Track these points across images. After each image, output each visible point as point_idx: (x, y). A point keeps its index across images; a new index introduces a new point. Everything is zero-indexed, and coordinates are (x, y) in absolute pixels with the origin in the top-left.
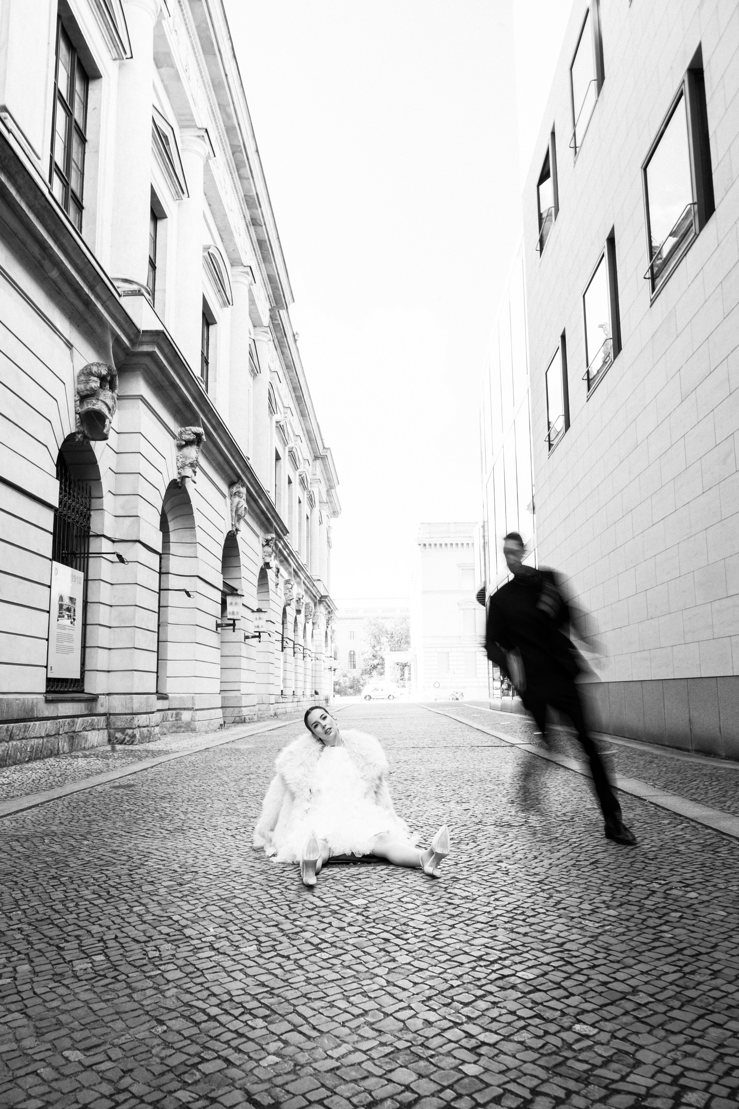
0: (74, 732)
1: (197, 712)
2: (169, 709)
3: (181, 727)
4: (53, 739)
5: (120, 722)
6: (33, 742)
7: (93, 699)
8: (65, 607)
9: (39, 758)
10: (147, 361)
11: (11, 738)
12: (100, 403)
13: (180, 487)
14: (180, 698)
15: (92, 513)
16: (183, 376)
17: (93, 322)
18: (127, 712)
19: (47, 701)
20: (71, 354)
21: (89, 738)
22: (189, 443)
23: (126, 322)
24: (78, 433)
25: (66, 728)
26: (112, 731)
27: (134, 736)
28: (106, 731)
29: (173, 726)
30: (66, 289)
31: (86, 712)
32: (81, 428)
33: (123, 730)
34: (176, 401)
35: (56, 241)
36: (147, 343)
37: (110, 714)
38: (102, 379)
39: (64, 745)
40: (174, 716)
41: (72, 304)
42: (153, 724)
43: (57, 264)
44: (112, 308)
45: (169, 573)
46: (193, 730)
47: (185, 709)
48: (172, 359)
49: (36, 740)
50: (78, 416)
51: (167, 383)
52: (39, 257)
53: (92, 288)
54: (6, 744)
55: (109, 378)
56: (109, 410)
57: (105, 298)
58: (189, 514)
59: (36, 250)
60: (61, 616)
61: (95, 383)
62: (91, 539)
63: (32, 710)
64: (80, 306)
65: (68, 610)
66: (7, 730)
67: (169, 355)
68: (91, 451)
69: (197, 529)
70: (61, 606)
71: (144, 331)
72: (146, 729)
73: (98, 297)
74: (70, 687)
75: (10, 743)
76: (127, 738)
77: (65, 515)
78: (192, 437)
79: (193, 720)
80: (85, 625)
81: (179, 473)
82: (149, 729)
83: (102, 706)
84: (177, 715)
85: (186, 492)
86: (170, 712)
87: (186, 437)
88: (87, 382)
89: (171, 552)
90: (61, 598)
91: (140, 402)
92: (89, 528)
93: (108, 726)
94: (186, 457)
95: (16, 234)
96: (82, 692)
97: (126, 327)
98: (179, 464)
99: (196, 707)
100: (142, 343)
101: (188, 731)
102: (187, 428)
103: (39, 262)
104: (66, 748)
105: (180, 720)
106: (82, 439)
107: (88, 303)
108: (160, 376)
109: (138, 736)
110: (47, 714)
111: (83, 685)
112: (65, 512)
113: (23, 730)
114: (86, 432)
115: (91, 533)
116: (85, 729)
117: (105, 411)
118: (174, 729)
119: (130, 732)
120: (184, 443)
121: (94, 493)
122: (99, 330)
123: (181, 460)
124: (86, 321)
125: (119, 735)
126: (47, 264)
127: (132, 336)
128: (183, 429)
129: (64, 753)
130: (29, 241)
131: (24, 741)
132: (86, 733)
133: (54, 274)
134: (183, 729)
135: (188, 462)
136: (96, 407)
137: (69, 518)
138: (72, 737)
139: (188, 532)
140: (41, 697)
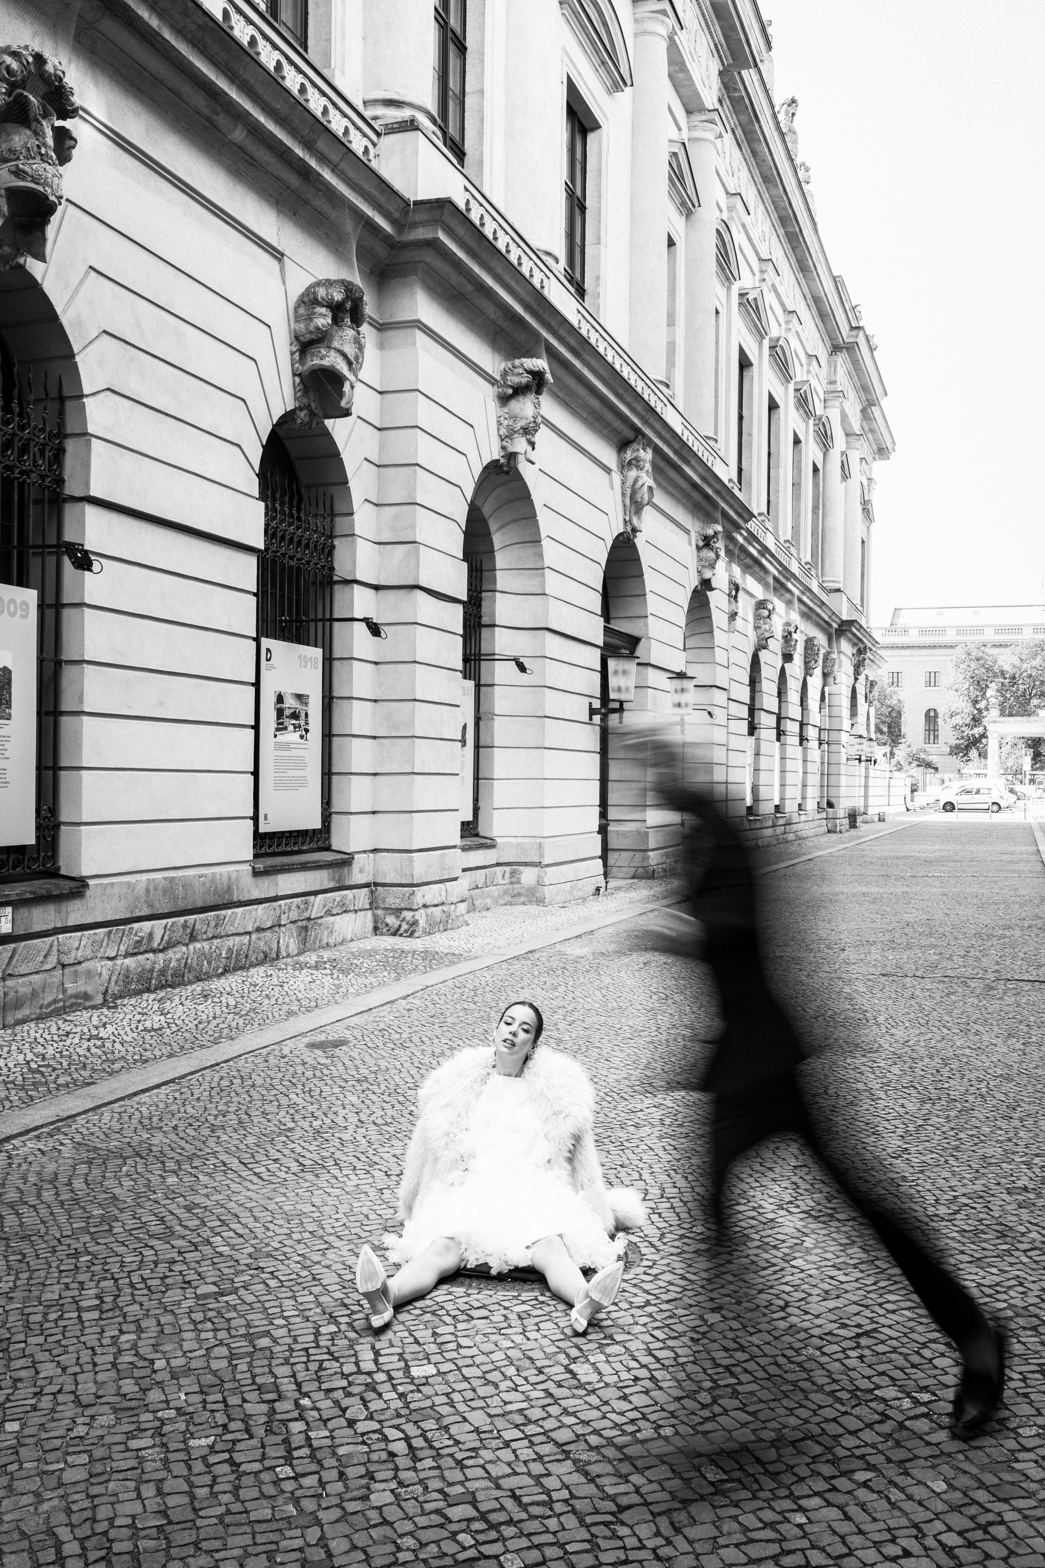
0: (309, 919)
1: (547, 869)
2: (498, 864)
3: (519, 895)
4: (268, 934)
5: (392, 898)
6: (231, 942)
7: (346, 861)
8: (287, 712)
9: (242, 968)
10: (426, 256)
11: (193, 938)
12: (332, 353)
13: (507, 473)
14: (519, 845)
15: (336, 542)
16: (499, 270)
17: (320, 203)
18: (404, 881)
19: (256, 873)
20: (282, 270)
21: (337, 927)
22: (519, 391)
23: (383, 192)
24: (301, 409)
25: (294, 915)
26: (380, 912)
27: (415, 923)
28: (370, 913)
29: (506, 892)
30: (263, 155)
31: (331, 885)
32: (305, 401)
33: (398, 911)
34: (492, 316)
35: (233, 78)
36: (424, 224)
37: (376, 884)
38: (337, 310)
39: (289, 941)
40: (507, 875)
41: (278, 179)
42: (454, 900)
43: (242, 117)
44: (351, 174)
45: (494, 626)
46: (540, 902)
47: (526, 864)
48: (473, 245)
49: (237, 939)
50: (298, 380)
51: (470, 288)
52: (207, 112)
53: (309, 146)
54: (184, 949)
55: (348, 305)
56: (350, 364)
57: (334, 158)
58: (531, 517)
59: (199, 101)
60: (281, 728)
61: (323, 319)
62: (337, 588)
63: (229, 890)
64: (294, 180)
65: (295, 716)
66: (185, 926)
67: (467, 239)
68: (327, 435)
69: (545, 543)
70: (280, 713)
71: (416, 203)
72: (440, 908)
73: (323, 159)
74: (303, 843)
75: (191, 947)
76: (405, 926)
77: (283, 555)
78: (525, 379)
79: (540, 883)
80: (328, 735)
81: (503, 448)
82: (445, 908)
83: (361, 871)
84: (513, 874)
85: (520, 478)
86: (498, 869)
87: (514, 380)
88: (310, 318)
89: (499, 587)
90: (280, 699)
91: (418, 331)
92: (332, 569)
93: (373, 905)
94: (515, 418)
95: (161, 82)
96: (328, 849)
97: (382, 200)
98: (503, 431)
99: (546, 861)
100: (414, 225)
101: (530, 902)
102: (517, 362)
103: (208, 119)
104: (293, 948)
105: (518, 883)
106: (307, 419)
107: (306, 172)
108: (455, 278)
109: (422, 923)
110: (256, 894)
111: (328, 838)
112: (283, 550)
113: (213, 924)
114: (313, 406)
115: (336, 578)
116: (329, 913)
117: (343, 368)
118: (508, 898)
119: (408, 915)
120: (510, 391)
121: (339, 507)
122: (332, 214)
123: (506, 423)
124: (306, 202)
125: (391, 920)
126: (222, 120)
127: (397, 215)
128: (510, 365)
129: (288, 956)
130: (186, 89)
131: (215, 941)
132: (332, 919)
133: (238, 134)
134: (522, 899)
135: (518, 425)
136: (326, 362)
137: (291, 558)
138: (306, 929)
139: (529, 550)
140: (247, 868)
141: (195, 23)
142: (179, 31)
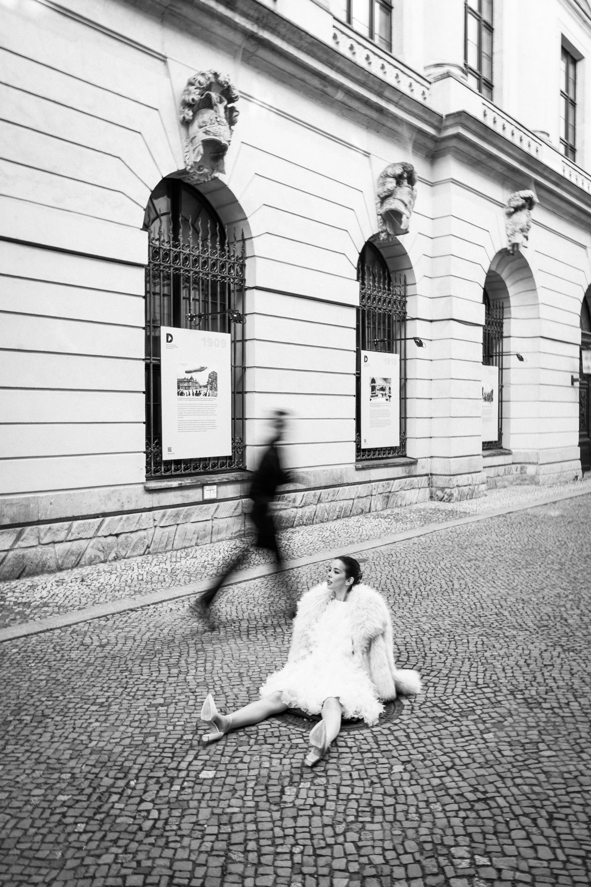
0: (390, 492)
1: (542, 466)
2: (513, 463)
3: (525, 480)
4: (364, 499)
5: (439, 482)
6: (341, 503)
7: (414, 463)
8: (378, 388)
9: (348, 517)
10: (454, 143)
11: (319, 501)
12: (396, 201)
13: (513, 254)
14: (526, 453)
15: (408, 299)
16: (501, 145)
17: (390, 124)
18: (446, 473)
19: (357, 469)
20: (370, 162)
21: (407, 496)
22: (517, 209)
23: (426, 113)
24: (382, 232)
25: (380, 490)
26: (434, 489)
27: (451, 495)
28: (428, 489)
29: (518, 478)
30: (355, 104)
31: (404, 475)
32: (384, 228)
33: (442, 489)
34: (500, 171)
35: (332, 66)
36: (451, 126)
37: (431, 474)
38: (399, 179)
39: (377, 503)
40: (519, 469)
41: (366, 115)
42: (477, 483)
43: (339, 86)
44: (406, 106)
45: (510, 337)
46: (537, 483)
47: (530, 463)
48: (482, 133)
49: (346, 502)
50: (380, 217)
51: (484, 157)
52: (321, 87)
53: (380, 95)
54: (314, 506)
55: (405, 175)
56: (406, 205)
57: (395, 99)
58: (530, 276)
59: (316, 82)
60: (374, 395)
61: (391, 184)
62: (408, 322)
63: (341, 477)
64: (374, 115)
65: (383, 389)
66: (315, 496)
67: (478, 130)
68: (400, 244)
69: (539, 291)
70: (373, 388)
71: (447, 116)
72: (468, 487)
73: (389, 100)
74: (389, 454)
75: (318, 505)
76: (446, 497)
77: (375, 308)
78: (521, 202)
79: (537, 474)
80: (403, 399)
81: (510, 241)
82: (471, 487)
83: (423, 467)
84: (522, 469)
85: (521, 257)
86: (513, 466)
87: (515, 204)
88: (384, 184)
89: (513, 315)
90: (373, 381)
91: (452, 184)
92: (405, 313)
93: (430, 485)
94: (515, 224)
95: (294, 76)
96: (405, 456)
97: (427, 117)
98: (509, 232)
99: (540, 462)
100: (446, 128)
101: (532, 484)
102: (517, 193)
103: (322, 91)
104: (379, 507)
105: (525, 473)
106: (386, 237)
107: (380, 110)
108: (474, 153)
109: (456, 495)
110: (357, 480)
111: (405, 451)
112: (375, 305)
113: (331, 494)
114: (389, 230)
115: (407, 318)
116: (402, 489)
117: (401, 208)
118: (519, 481)
119: (448, 491)
120: (512, 210)
121: (409, 281)
122: (399, 129)
123: (510, 227)
124: (384, 125)
125: (439, 493)
126: (330, 90)
127: (436, 124)
128: (512, 195)
129: (376, 511)
130: (307, 77)
131: (332, 503)
132: (404, 492)
133: (340, 96)
134: (527, 482)
135: (518, 228)
136: (393, 207)
137: (380, 309)
138: (388, 497)
139: (530, 294)
140: (353, 466)
141: (307, 42)
142: (299, 48)
